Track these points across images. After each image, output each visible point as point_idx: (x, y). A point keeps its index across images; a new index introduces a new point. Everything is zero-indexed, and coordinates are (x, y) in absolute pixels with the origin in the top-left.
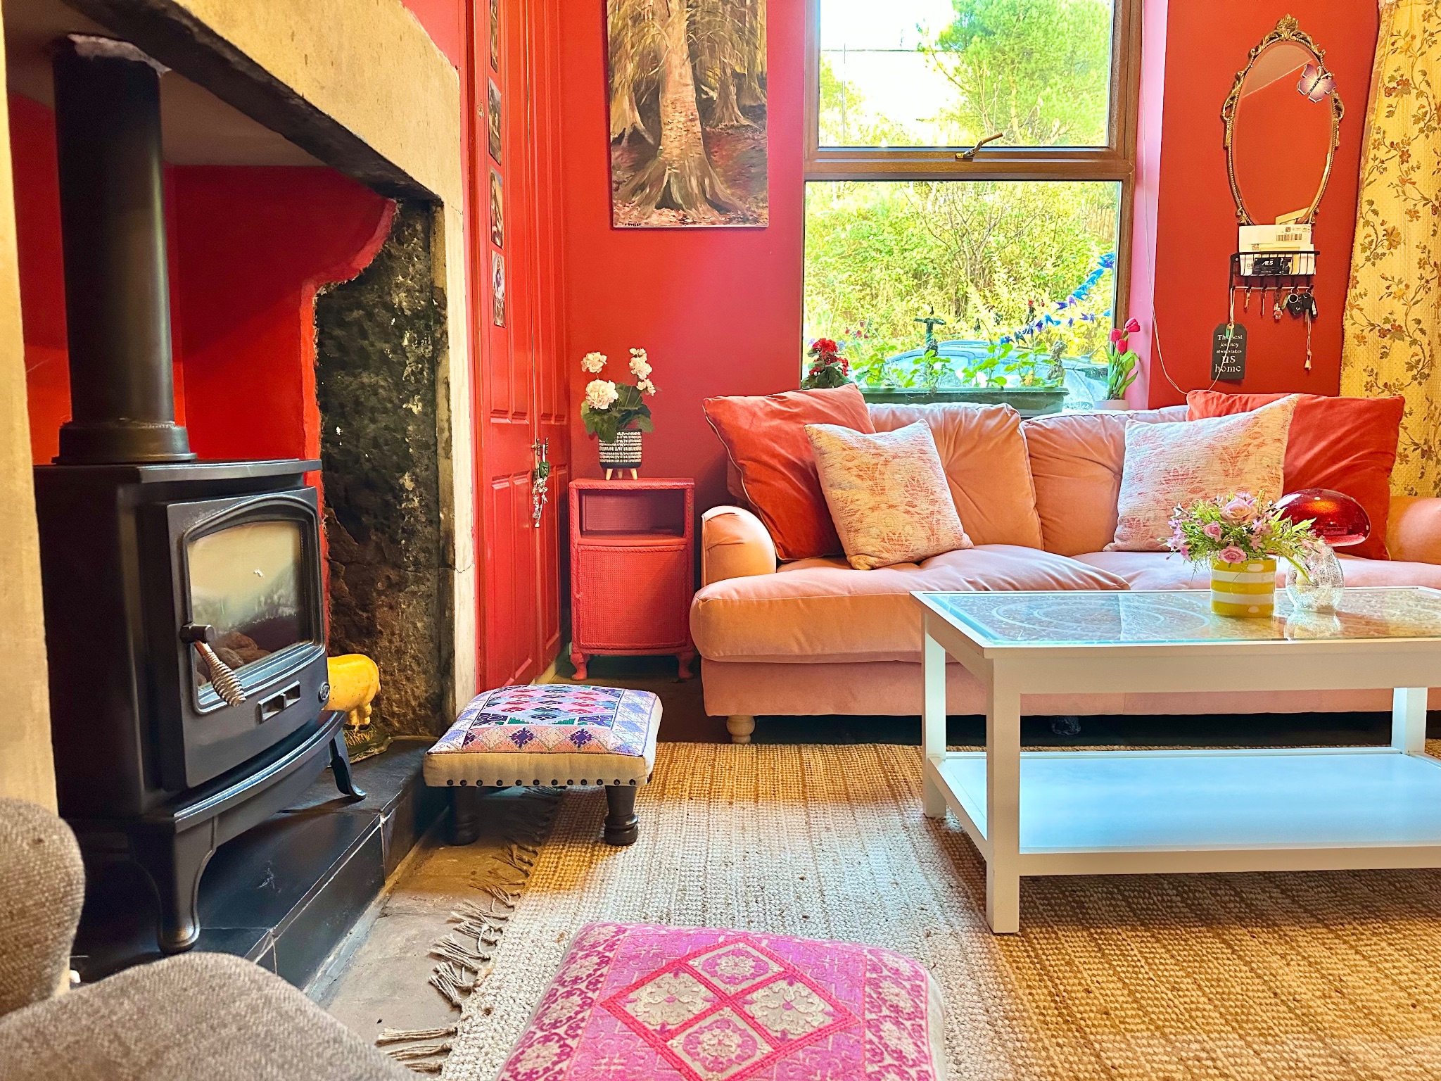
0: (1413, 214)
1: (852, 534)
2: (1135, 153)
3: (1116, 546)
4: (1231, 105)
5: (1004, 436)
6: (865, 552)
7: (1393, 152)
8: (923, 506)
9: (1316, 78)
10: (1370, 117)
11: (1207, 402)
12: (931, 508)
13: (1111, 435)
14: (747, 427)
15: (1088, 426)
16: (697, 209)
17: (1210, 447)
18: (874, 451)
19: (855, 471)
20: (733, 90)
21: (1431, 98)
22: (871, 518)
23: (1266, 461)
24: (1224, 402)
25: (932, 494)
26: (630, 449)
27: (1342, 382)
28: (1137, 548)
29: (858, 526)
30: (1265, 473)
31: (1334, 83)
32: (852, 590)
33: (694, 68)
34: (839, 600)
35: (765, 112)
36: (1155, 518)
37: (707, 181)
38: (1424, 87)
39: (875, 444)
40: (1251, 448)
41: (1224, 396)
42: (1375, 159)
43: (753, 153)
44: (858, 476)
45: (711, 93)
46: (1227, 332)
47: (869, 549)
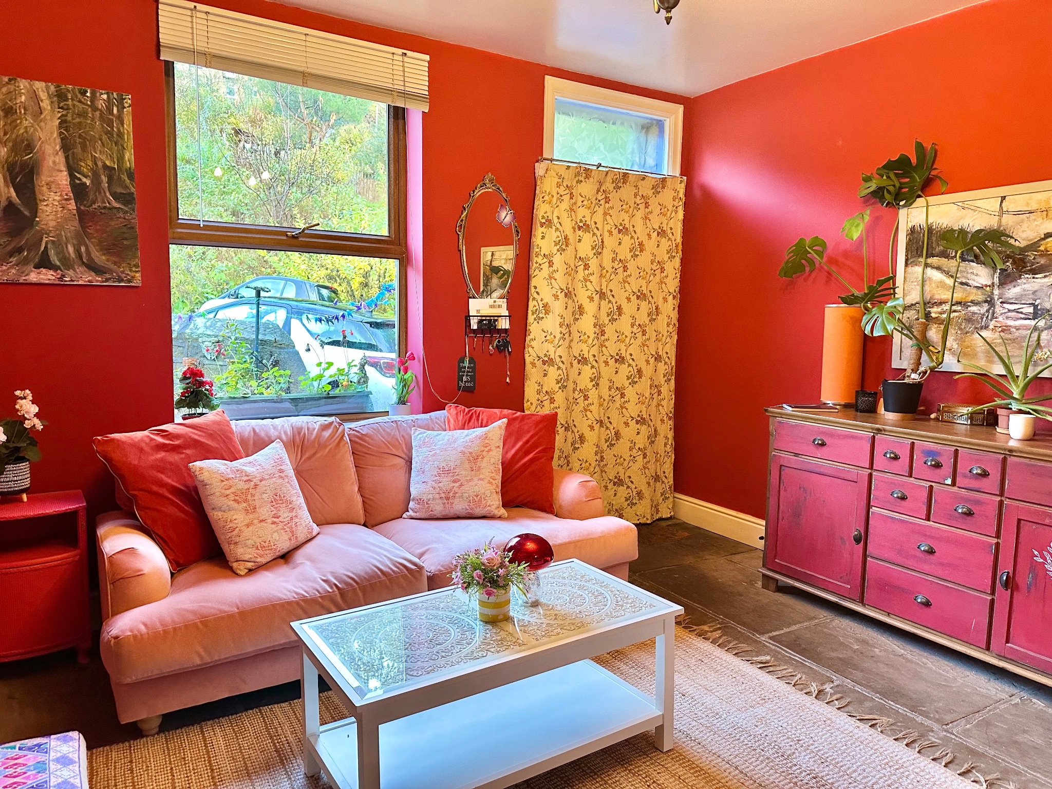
0: (556, 297)
1: (232, 547)
2: (406, 243)
3: (410, 515)
4: (461, 225)
5: (335, 444)
6: (245, 559)
7: (545, 260)
8: (285, 515)
9: (506, 213)
10: (533, 239)
11: (457, 413)
12: (290, 515)
13: (403, 436)
14: (136, 463)
15: (389, 430)
16: (74, 270)
17: (463, 453)
18: (245, 478)
19: (232, 497)
20: (104, 179)
21: (562, 232)
22: (247, 532)
23: (493, 461)
24: (466, 414)
25: (290, 503)
26: (20, 478)
27: (525, 389)
28: (423, 517)
29: (237, 539)
30: (492, 467)
31: (515, 217)
32: (240, 605)
33: (67, 158)
34: (231, 616)
35: (134, 199)
36: (433, 499)
37: (83, 249)
38: (558, 225)
39: (246, 472)
40: (484, 453)
41: (467, 410)
42: (537, 263)
43: (125, 230)
44: (235, 500)
45: (84, 180)
46: (465, 362)
47: (247, 557)
